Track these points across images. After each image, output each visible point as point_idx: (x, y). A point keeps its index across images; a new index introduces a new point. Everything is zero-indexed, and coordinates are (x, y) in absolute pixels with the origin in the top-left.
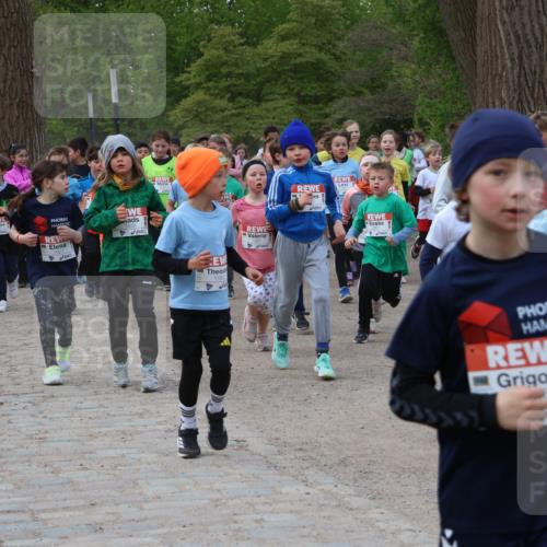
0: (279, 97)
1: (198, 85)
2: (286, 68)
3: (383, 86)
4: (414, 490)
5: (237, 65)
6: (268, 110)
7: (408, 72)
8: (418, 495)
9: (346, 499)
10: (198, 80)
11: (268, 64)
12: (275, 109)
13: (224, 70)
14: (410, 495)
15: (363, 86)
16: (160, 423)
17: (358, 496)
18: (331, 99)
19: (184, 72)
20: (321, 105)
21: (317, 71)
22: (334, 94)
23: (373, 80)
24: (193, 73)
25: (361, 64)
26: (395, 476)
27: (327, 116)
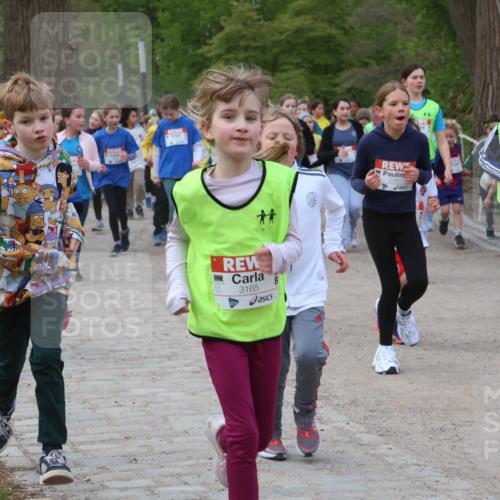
0: (292, 67)
1: (219, 57)
2: (300, 41)
3: (388, 58)
4: (420, 428)
5: (254, 39)
6: (282, 80)
7: (411, 45)
8: (423, 432)
9: (358, 436)
10: (218, 52)
11: (283, 37)
12: (288, 79)
13: (243, 43)
14: (417, 433)
15: (370, 58)
16: (187, 365)
17: (369, 433)
18: (340, 70)
19: (205, 44)
20: (330, 75)
21: (328, 44)
22: (344, 66)
23: (378, 52)
24: (214, 46)
25: (368, 37)
26: (401, 415)
27: (336, 85)
